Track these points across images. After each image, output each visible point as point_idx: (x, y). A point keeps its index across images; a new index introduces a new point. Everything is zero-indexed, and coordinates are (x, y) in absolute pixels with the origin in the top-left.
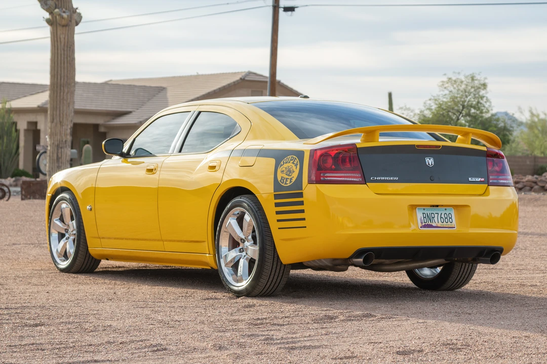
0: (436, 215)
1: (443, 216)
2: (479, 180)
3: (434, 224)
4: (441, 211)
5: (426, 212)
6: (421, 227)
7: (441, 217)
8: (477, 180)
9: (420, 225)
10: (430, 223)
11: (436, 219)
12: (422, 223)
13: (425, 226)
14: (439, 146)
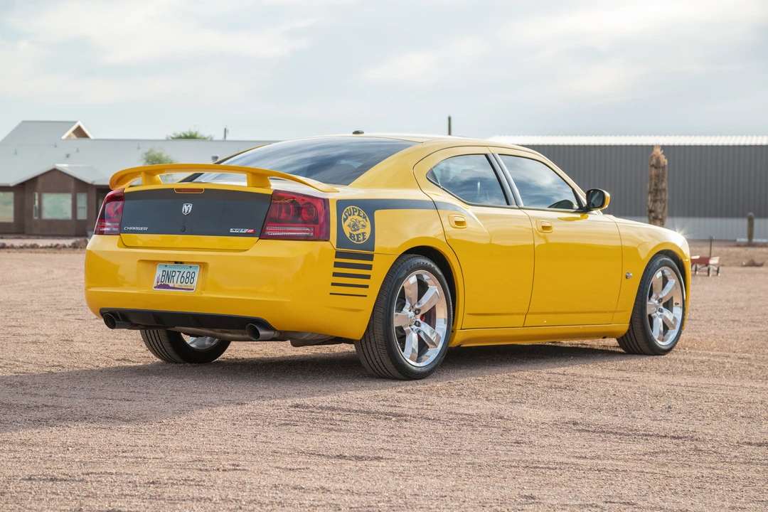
0: (178, 274)
1: (185, 275)
2: (245, 232)
3: (171, 285)
4: (185, 270)
5: (166, 269)
6: (155, 287)
7: (182, 276)
8: (241, 232)
9: (155, 284)
10: (167, 283)
11: (175, 278)
12: (158, 282)
13: (159, 287)
14: (201, 190)
